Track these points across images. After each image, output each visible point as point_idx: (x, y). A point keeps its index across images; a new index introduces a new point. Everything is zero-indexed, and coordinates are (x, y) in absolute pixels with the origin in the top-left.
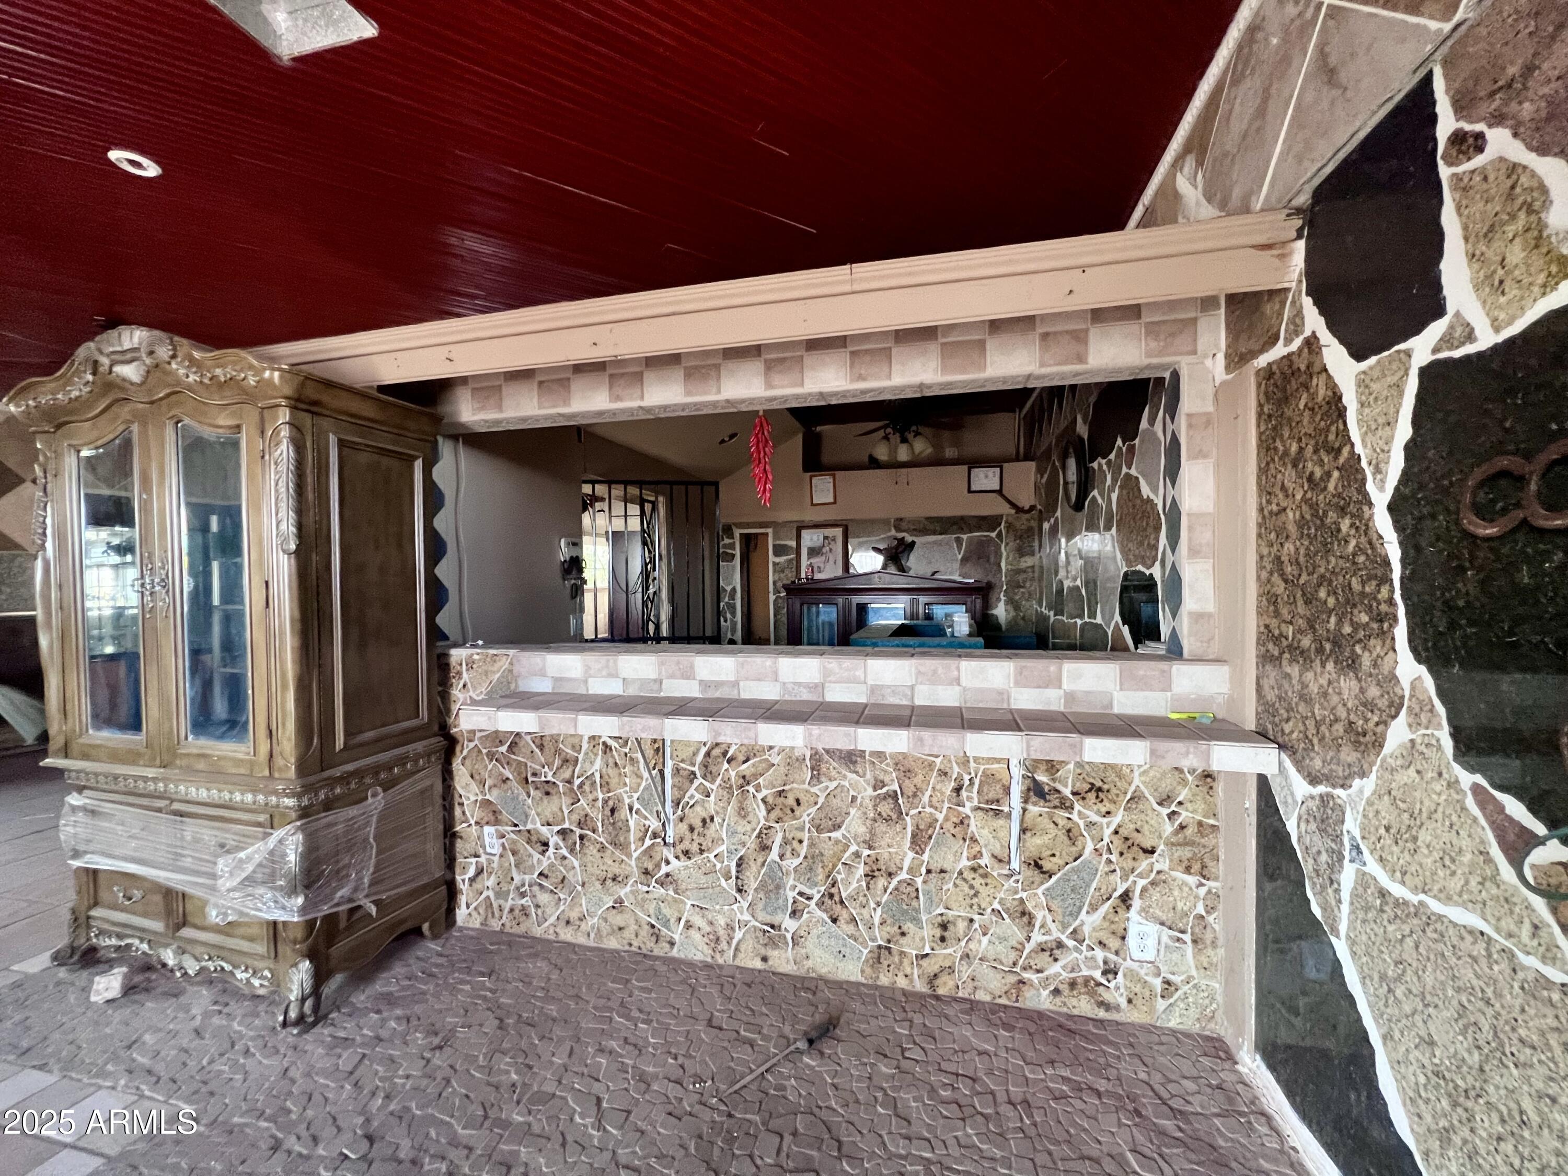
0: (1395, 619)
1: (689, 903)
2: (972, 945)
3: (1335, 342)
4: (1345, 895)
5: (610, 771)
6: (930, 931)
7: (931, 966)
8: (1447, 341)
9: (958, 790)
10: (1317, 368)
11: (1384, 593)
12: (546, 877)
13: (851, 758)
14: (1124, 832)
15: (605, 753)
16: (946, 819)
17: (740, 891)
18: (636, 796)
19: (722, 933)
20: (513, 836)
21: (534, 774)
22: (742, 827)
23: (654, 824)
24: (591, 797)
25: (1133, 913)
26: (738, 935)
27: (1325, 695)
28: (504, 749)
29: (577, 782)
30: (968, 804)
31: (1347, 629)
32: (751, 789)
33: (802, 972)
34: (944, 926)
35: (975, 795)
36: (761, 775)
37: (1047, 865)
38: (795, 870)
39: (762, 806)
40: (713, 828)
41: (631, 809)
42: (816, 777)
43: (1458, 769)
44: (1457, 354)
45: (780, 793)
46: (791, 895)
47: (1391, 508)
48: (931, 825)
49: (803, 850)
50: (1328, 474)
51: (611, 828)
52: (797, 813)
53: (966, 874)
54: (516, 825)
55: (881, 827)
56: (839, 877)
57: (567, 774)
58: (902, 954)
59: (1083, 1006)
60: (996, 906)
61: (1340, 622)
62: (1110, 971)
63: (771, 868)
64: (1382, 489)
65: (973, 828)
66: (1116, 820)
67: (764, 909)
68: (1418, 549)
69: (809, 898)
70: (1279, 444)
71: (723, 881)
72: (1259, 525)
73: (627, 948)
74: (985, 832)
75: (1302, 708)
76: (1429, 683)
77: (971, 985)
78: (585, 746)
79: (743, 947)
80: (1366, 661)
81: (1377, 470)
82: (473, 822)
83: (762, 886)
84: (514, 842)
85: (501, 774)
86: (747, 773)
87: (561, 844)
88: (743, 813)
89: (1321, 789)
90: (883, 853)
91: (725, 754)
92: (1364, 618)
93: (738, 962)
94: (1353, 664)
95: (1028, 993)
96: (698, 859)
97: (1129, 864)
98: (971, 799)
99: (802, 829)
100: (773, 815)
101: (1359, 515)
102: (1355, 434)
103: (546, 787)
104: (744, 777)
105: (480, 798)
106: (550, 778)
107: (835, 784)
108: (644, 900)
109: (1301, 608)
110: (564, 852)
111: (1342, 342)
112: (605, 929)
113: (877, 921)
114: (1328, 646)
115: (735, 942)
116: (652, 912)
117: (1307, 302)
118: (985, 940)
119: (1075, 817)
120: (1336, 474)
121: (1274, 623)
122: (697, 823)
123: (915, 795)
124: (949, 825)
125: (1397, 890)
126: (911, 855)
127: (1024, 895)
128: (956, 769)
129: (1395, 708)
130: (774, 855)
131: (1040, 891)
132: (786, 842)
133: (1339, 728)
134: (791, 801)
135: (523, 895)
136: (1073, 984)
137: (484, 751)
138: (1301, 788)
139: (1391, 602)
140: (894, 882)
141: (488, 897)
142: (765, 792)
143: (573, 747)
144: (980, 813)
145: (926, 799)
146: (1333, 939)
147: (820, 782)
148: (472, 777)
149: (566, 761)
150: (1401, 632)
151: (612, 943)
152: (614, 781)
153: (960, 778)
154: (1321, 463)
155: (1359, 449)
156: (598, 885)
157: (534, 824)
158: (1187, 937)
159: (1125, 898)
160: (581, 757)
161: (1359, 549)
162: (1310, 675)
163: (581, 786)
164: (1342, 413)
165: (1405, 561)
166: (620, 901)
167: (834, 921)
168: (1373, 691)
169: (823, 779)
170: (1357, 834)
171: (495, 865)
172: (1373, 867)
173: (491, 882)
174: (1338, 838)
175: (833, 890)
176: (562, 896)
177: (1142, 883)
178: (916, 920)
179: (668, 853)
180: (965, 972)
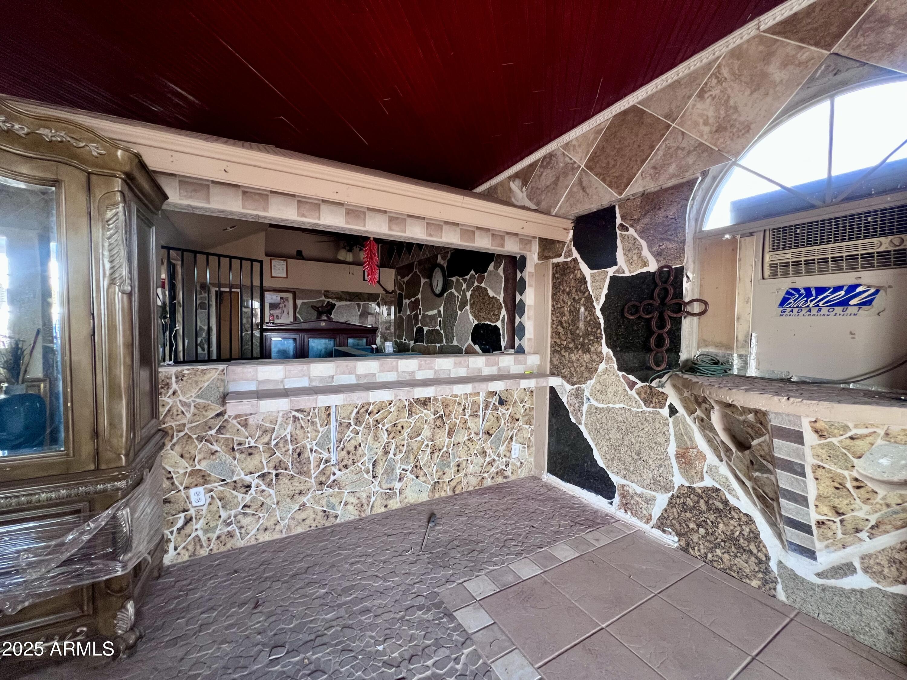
0: (602, 338)
1: (346, 492)
2: (468, 470)
3: (583, 263)
4: (584, 413)
5: (298, 432)
6: (454, 469)
7: (453, 484)
8: (617, 271)
9: (464, 410)
10: (577, 268)
11: (599, 331)
12: (249, 507)
13: (425, 403)
14: (512, 415)
15: (294, 421)
16: (460, 422)
17: (374, 477)
18: (314, 442)
19: (364, 501)
20: (221, 488)
21: (240, 444)
22: (376, 445)
23: (325, 455)
24: (284, 450)
25: (513, 443)
26: (373, 499)
27: (578, 360)
28: (213, 432)
29: (273, 443)
30: (467, 415)
31: (586, 341)
32: (380, 426)
33: (404, 505)
34: (458, 466)
35: (469, 411)
36: (386, 418)
37: (491, 432)
38: (401, 459)
39: (386, 433)
40: (360, 449)
41: (311, 450)
42: (410, 415)
43: (618, 372)
44: (620, 275)
45: (394, 425)
46: (398, 471)
47: (601, 310)
48: (455, 426)
49: (404, 449)
50: (581, 299)
51: (298, 465)
52: (402, 433)
53: (467, 443)
54: (223, 480)
55: (437, 430)
56: (420, 457)
57: (266, 439)
58: (444, 482)
59: (500, 480)
60: (476, 452)
61: (584, 339)
62: (507, 465)
63: (390, 462)
64: (598, 304)
65: (469, 424)
66: (510, 411)
67: (386, 482)
68: (609, 320)
69: (407, 471)
70: (561, 287)
71: (365, 475)
72: (553, 311)
73: (309, 529)
74: (473, 424)
75: (569, 364)
76: (611, 353)
77: (467, 485)
78: (280, 420)
79: (375, 505)
80: (592, 349)
81: (597, 300)
82: (181, 488)
83: (386, 472)
84: (222, 492)
85: (211, 450)
86: (379, 419)
87: (261, 483)
88: (376, 438)
89: (576, 386)
90: (437, 442)
91: (367, 411)
92: (592, 338)
93: (374, 513)
94: (588, 351)
95: (485, 481)
96: (352, 468)
97: (512, 426)
98: (468, 412)
99: (404, 440)
100: (391, 436)
101: (591, 311)
102: (590, 289)
103: (250, 451)
104: (377, 421)
105: (190, 469)
106: (252, 444)
107: (418, 416)
108: (319, 499)
109: (569, 335)
110: (263, 487)
111: (586, 263)
112: (293, 523)
113: (434, 472)
114: (579, 346)
115: (371, 503)
116: (324, 503)
117: (574, 249)
118: (472, 466)
119: (499, 412)
120: (583, 299)
121: (558, 341)
122: (352, 449)
123: (449, 415)
124: (461, 425)
125: (600, 406)
126: (447, 440)
127: (484, 445)
128: (464, 401)
129: (601, 361)
130: (391, 455)
131: (488, 442)
132: (397, 447)
133: (583, 368)
134: (399, 428)
135: (229, 524)
136: (497, 473)
137: (194, 436)
138: (568, 387)
139: (601, 334)
140: (441, 453)
141: (197, 536)
142: (387, 426)
143: (271, 422)
144: (471, 417)
145: (453, 416)
146: (579, 426)
147: (412, 416)
148: (182, 456)
149: (265, 431)
150: (603, 341)
151: (299, 530)
152: (300, 438)
153: (465, 405)
154: (578, 295)
155: (591, 293)
156: (289, 500)
157: (241, 476)
158: (526, 446)
159: (512, 438)
160: (276, 428)
161: (590, 320)
162: (572, 355)
163: (276, 445)
164: (586, 283)
165: (605, 323)
166: (304, 505)
167: (417, 477)
168: (595, 357)
169: (413, 414)
170: (588, 395)
171: (204, 512)
172: (593, 402)
173: (201, 524)
174: (582, 398)
175: (417, 464)
176: (261, 515)
177: (516, 431)
178: (449, 466)
179: (334, 469)
180: (465, 481)
